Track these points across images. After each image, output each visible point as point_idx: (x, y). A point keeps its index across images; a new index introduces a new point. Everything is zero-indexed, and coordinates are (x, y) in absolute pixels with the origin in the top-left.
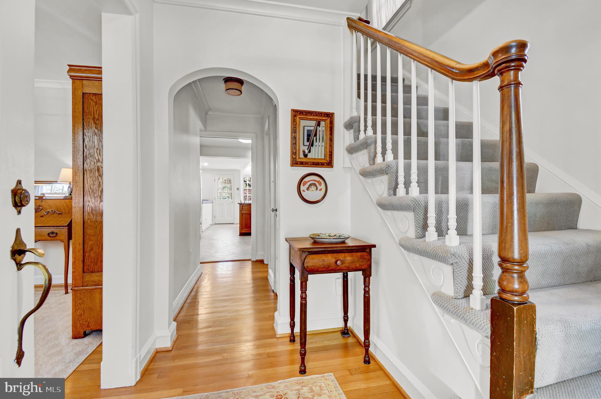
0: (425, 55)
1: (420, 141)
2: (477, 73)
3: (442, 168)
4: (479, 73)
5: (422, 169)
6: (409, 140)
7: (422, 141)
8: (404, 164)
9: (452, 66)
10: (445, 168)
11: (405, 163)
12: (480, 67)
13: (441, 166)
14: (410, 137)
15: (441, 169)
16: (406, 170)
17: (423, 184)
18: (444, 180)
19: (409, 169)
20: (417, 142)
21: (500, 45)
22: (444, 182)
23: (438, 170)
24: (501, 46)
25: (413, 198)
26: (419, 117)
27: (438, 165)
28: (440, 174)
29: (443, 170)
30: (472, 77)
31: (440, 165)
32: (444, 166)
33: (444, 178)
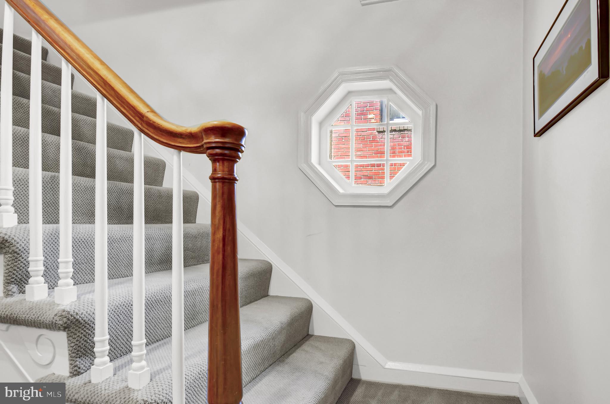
0: (92, 66)
1: (79, 184)
2: (180, 141)
3: (118, 238)
4: (183, 143)
5: (83, 241)
6: (55, 180)
7: (82, 185)
8: (44, 234)
9: (142, 111)
10: (123, 238)
11: (46, 234)
12: (186, 136)
13: (117, 236)
14: (57, 174)
15: (116, 240)
16: (49, 245)
17: (83, 266)
18: (122, 255)
19: (54, 243)
20: (73, 186)
21: (215, 121)
22: (121, 258)
23: (112, 242)
24: (215, 124)
25: (64, 311)
26: (77, 135)
27: (112, 234)
28: (115, 247)
29: (120, 241)
30: (173, 144)
31: (115, 234)
32: (122, 236)
33: (122, 252)
